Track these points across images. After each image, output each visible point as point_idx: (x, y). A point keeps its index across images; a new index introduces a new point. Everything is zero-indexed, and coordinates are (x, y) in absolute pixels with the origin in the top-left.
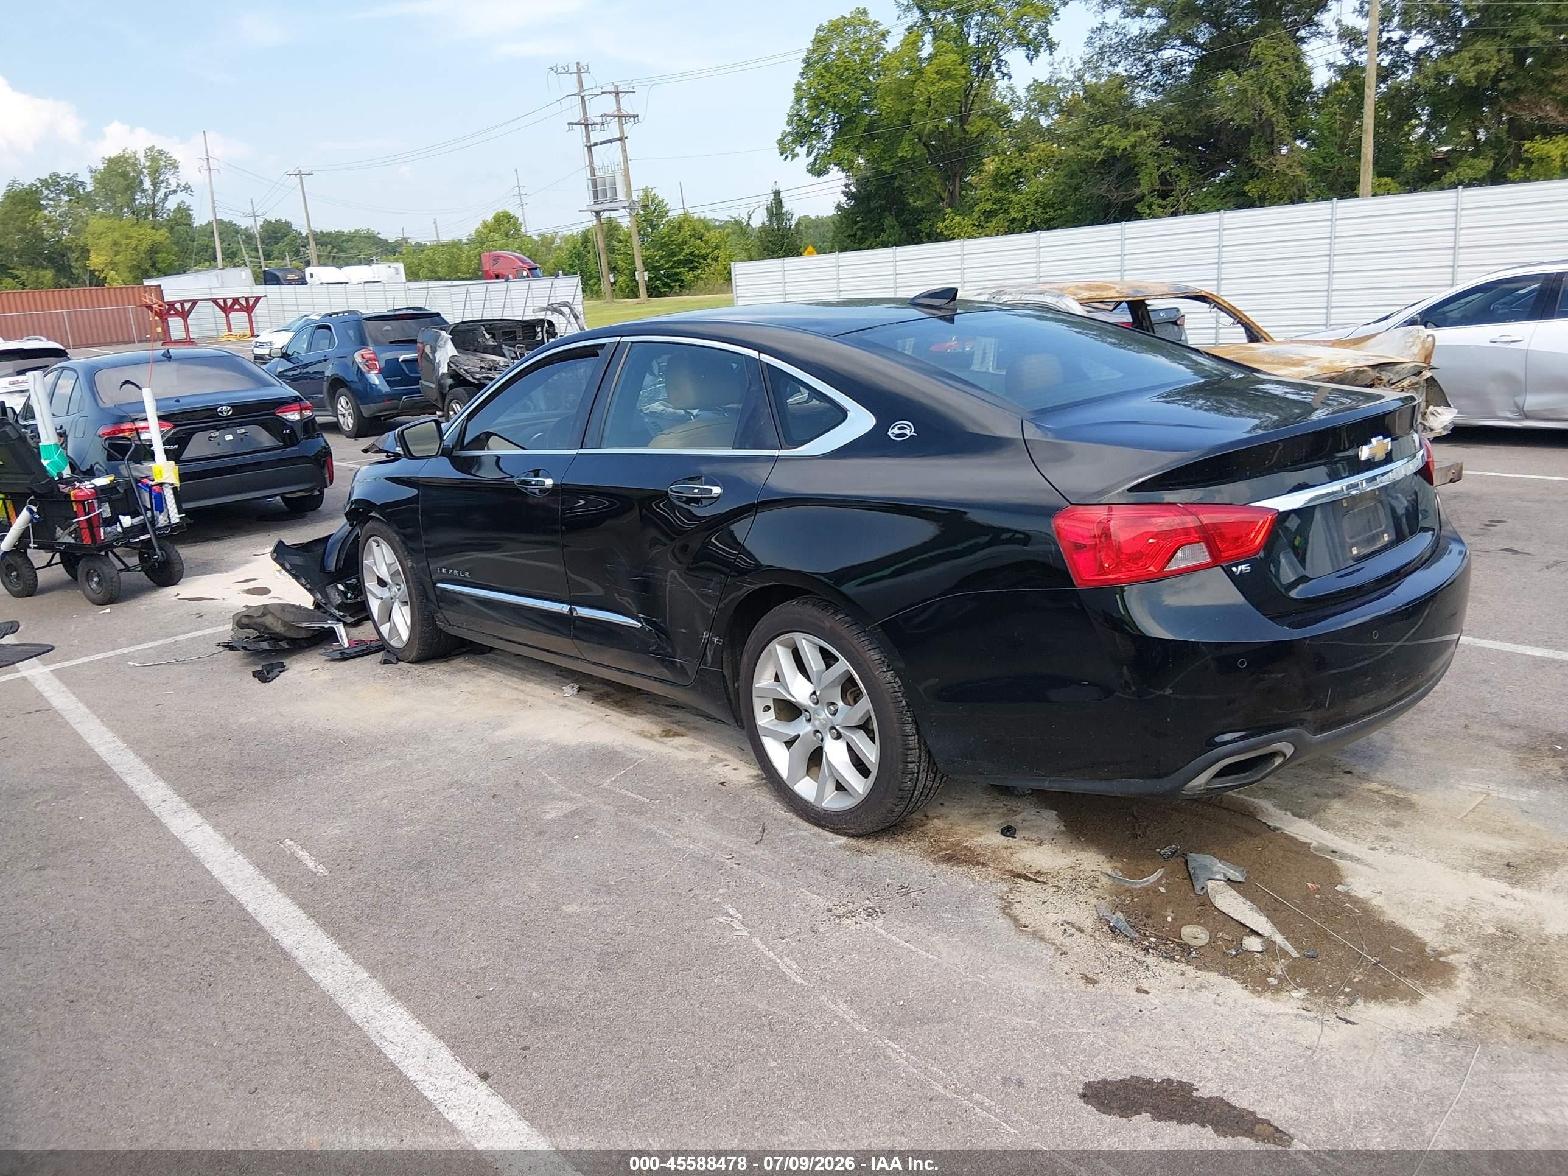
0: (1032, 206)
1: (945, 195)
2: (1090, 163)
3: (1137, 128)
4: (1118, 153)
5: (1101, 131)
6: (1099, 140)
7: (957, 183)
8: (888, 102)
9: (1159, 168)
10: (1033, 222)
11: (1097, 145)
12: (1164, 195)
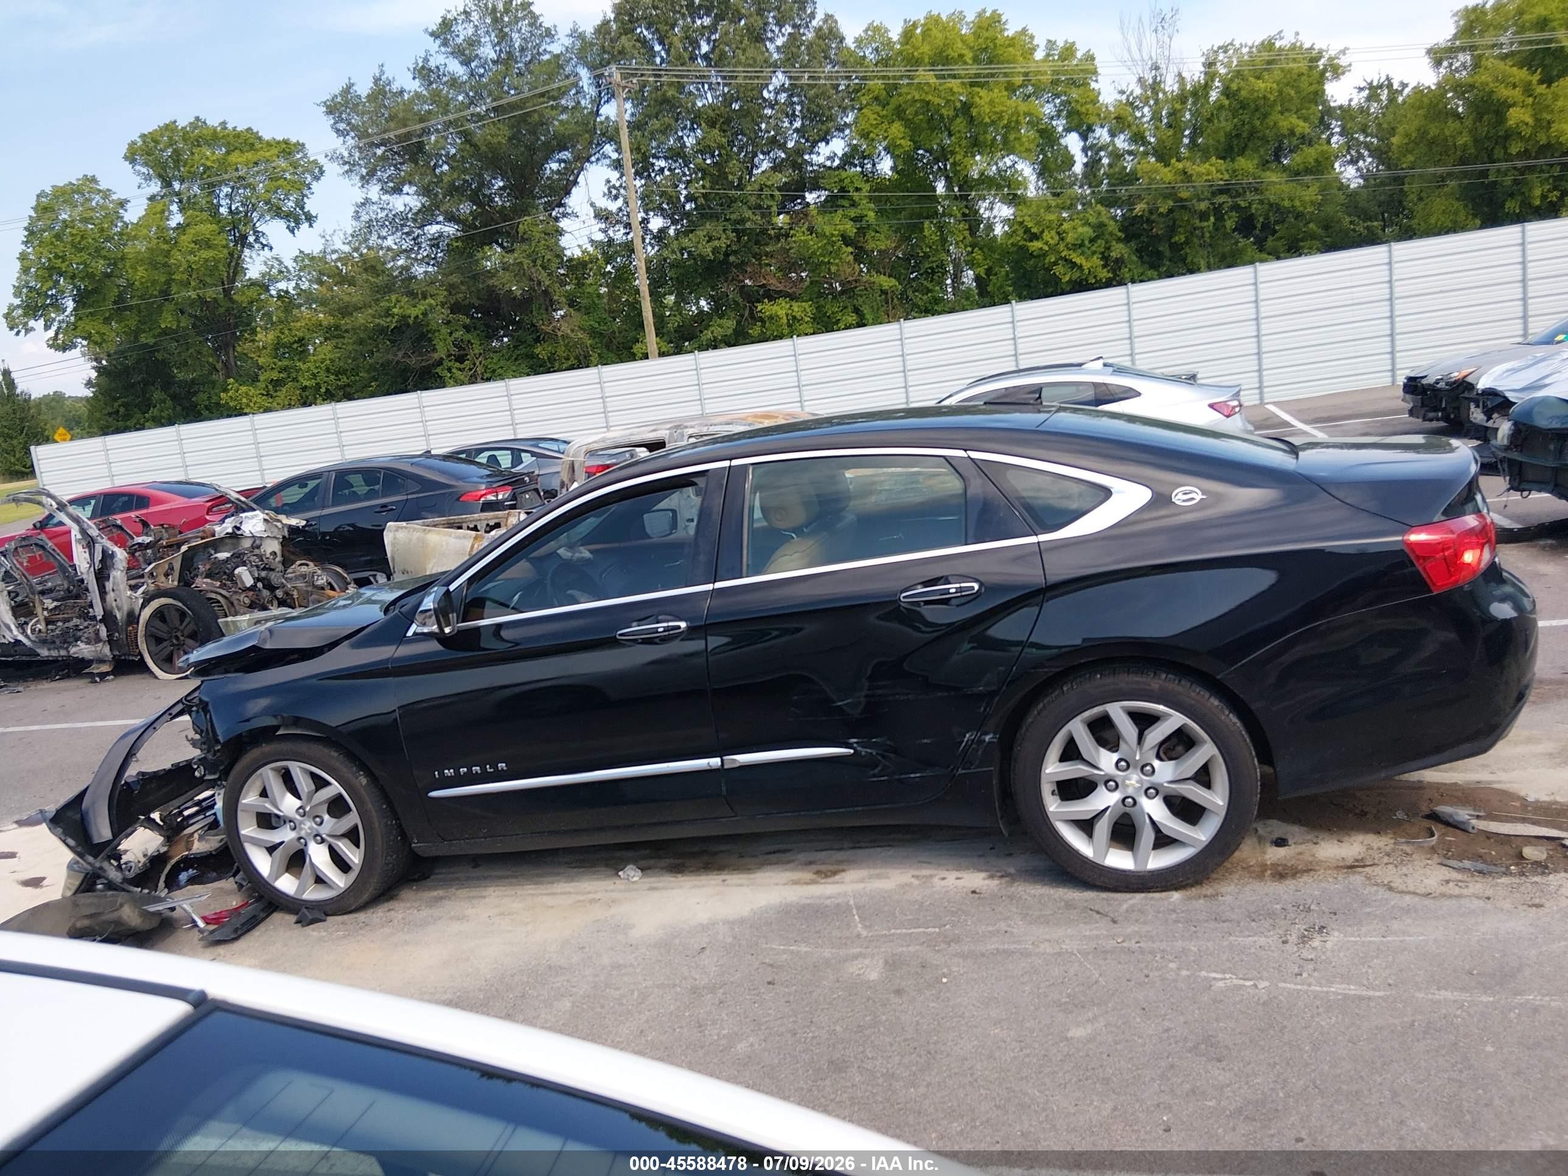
0: (323, 374)
1: (219, 366)
2: (382, 331)
3: (425, 297)
4: (411, 321)
5: (389, 301)
6: (389, 309)
7: (231, 352)
8: (141, 272)
9: (451, 334)
10: (327, 389)
11: (388, 313)
12: (461, 359)
